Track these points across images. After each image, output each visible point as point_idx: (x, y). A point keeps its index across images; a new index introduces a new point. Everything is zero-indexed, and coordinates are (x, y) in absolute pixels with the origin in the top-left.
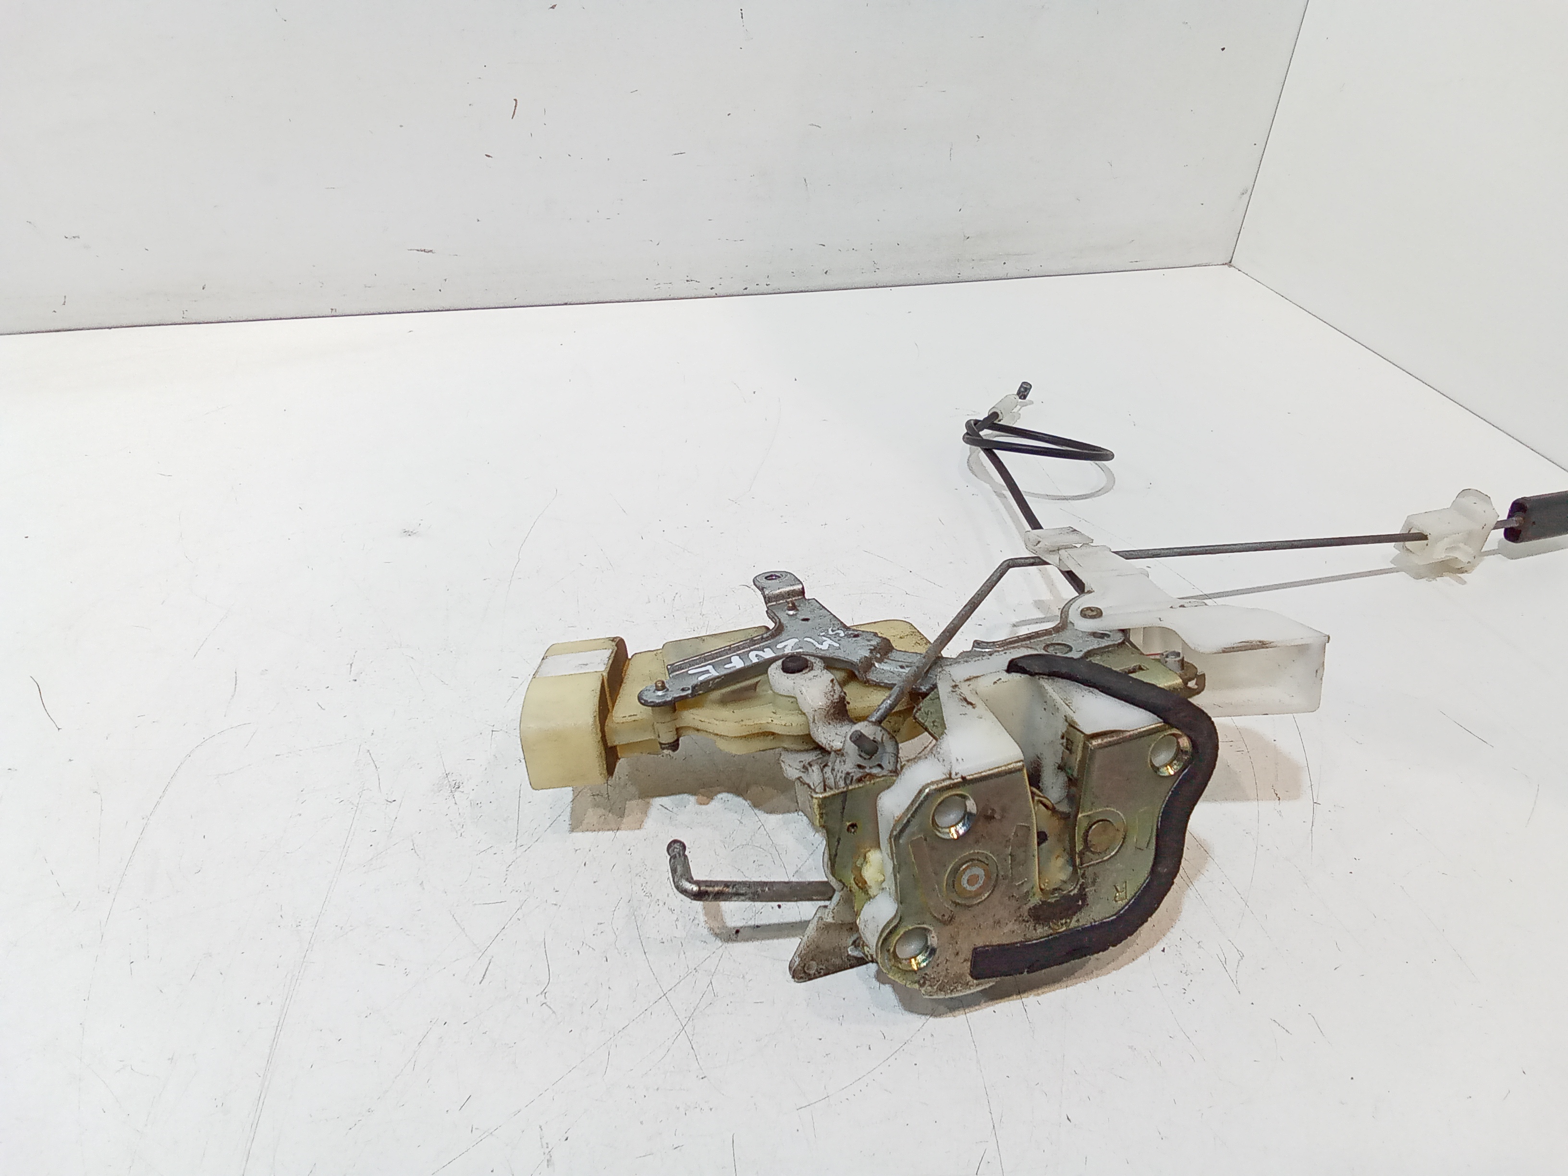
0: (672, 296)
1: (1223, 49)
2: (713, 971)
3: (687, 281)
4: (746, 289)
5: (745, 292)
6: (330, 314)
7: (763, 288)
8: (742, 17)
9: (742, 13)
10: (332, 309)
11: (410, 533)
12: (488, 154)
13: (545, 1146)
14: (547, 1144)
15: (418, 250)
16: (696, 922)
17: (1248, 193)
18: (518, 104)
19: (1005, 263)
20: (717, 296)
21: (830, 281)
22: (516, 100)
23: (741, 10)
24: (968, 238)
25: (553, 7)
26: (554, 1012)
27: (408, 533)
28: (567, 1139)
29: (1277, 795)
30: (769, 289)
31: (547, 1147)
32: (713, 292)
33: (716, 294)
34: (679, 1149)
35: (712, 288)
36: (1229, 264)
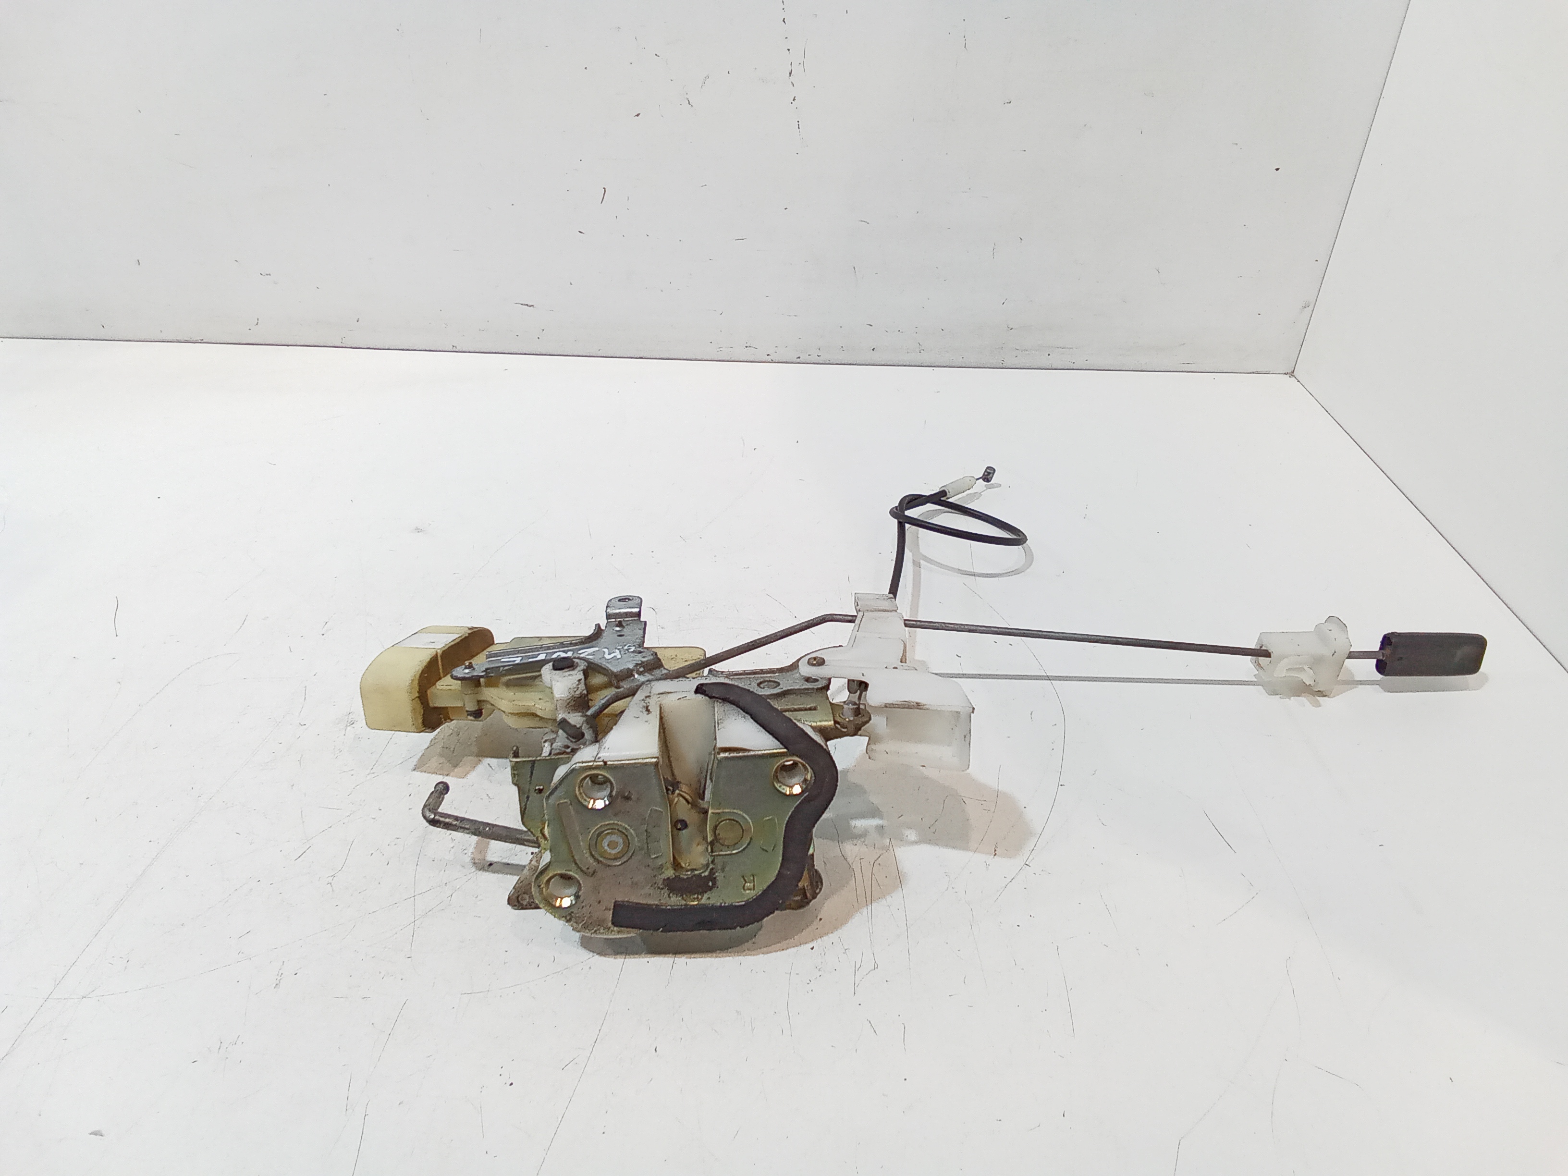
0: (733, 359)
1: (1277, 169)
2: (458, 887)
3: (746, 347)
4: (799, 358)
5: (798, 360)
6: (451, 349)
7: (814, 358)
8: (799, 128)
9: (799, 125)
10: (453, 346)
11: (420, 531)
12: (581, 231)
13: (280, 975)
14: (282, 974)
15: (522, 304)
16: (465, 852)
17: (1309, 306)
18: (606, 191)
19: (1049, 355)
20: (772, 362)
21: (876, 357)
22: (604, 188)
23: (798, 122)
24: (1011, 329)
25: (638, 115)
26: (333, 890)
27: (418, 530)
28: (296, 974)
29: (995, 851)
30: (820, 360)
31: (281, 976)
32: (769, 358)
33: (772, 360)
34: (365, 999)
35: (768, 355)
36: (1292, 374)
